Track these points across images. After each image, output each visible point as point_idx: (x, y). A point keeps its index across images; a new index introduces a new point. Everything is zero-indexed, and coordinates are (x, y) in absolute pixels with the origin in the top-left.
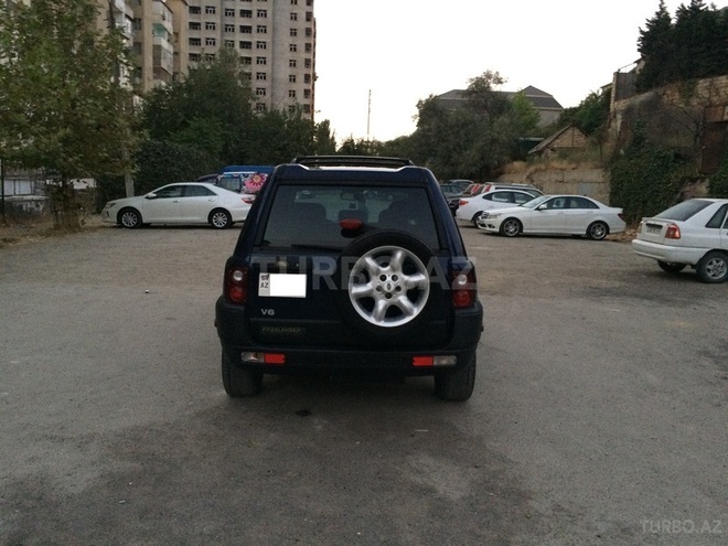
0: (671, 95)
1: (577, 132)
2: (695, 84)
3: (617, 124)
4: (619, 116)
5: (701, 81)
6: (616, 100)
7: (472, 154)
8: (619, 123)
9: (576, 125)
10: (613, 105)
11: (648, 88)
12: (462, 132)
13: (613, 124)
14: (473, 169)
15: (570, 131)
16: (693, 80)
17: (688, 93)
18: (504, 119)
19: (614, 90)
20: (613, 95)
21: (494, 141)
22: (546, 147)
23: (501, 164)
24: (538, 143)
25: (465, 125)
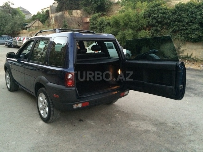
0: (66, 14)
1: (39, 22)
2: (72, 11)
3: (53, 21)
4: (53, 18)
5: (74, 11)
6: (51, 14)
7: (8, 27)
8: (53, 20)
9: (39, 20)
10: (50, 15)
11: (60, 11)
12: (3, 20)
13: (52, 21)
14: (10, 32)
15: (37, 22)
16: (72, 10)
17: (71, 14)
18: (17, 16)
19: (50, 10)
20: (50, 12)
21: (15, 23)
22: (31, 26)
23: (19, 30)
24: (27, 24)
25: (4, 17)
